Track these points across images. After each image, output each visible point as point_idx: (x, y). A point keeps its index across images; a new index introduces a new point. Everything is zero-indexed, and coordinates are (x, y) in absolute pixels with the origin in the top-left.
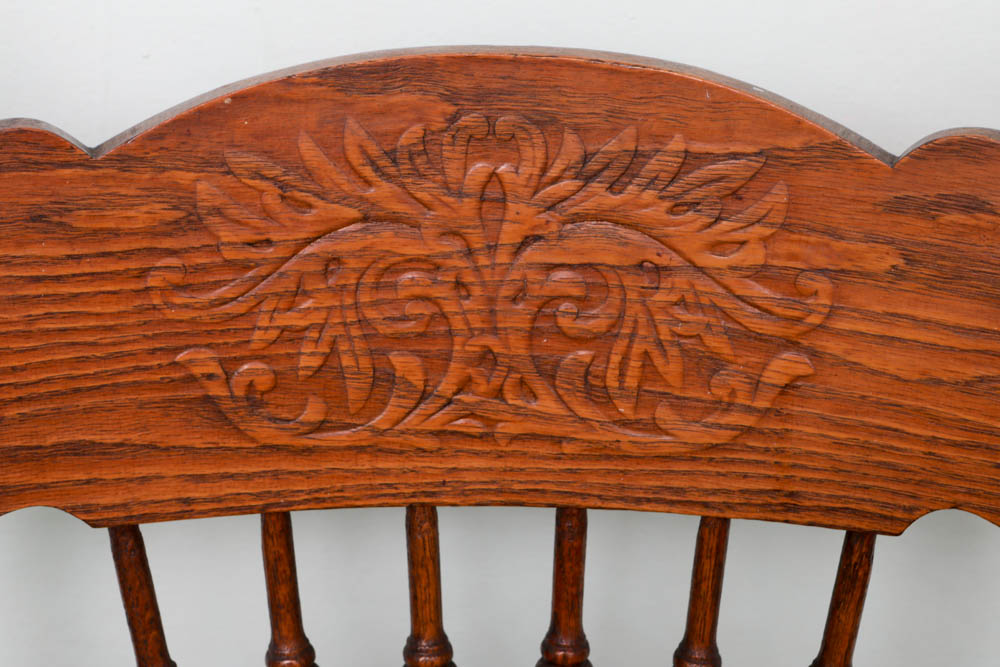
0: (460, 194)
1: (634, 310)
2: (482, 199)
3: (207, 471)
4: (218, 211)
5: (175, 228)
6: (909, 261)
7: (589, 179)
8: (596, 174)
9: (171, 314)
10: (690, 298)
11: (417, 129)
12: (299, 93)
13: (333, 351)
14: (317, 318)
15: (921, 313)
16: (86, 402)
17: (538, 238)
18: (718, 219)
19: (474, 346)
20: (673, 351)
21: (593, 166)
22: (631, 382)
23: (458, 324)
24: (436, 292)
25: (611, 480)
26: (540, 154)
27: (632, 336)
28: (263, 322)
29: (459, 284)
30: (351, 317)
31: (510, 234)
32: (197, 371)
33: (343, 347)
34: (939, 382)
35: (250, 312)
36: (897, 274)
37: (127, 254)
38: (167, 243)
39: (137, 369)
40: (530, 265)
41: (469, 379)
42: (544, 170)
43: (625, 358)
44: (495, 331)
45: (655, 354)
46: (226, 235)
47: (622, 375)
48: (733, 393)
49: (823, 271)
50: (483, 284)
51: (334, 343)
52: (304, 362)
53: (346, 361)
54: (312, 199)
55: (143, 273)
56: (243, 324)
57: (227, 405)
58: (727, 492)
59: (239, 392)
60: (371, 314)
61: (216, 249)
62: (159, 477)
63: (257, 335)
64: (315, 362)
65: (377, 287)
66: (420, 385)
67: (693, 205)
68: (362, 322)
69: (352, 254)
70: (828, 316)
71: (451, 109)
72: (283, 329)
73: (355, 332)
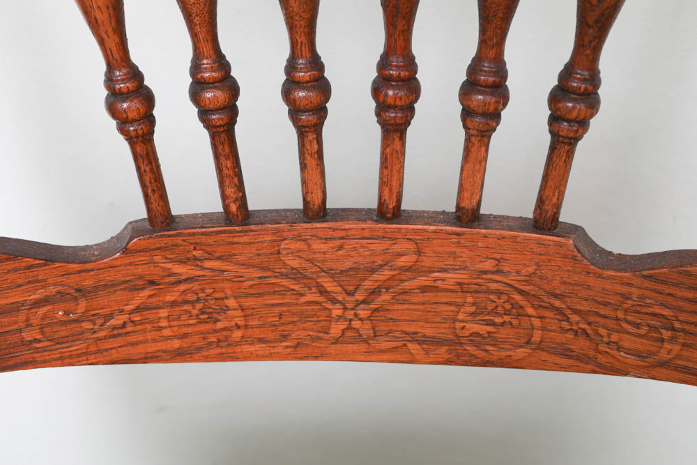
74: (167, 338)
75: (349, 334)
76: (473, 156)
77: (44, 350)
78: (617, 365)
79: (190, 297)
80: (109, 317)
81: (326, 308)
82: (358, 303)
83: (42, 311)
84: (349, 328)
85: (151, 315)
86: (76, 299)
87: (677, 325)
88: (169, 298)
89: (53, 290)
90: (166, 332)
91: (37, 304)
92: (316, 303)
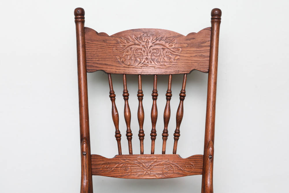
0: (144, 42)
1: (162, 53)
2: (146, 42)
3: (118, 69)
4: (120, 42)
5: (116, 44)
6: (188, 45)
7: (157, 40)
8: (158, 40)
9: (115, 52)
10: (167, 51)
11: (140, 36)
12: (128, 31)
13: (131, 57)
14: (130, 54)
15: (190, 50)
16: (107, 60)
17: (152, 46)
18: (170, 43)
19: (145, 57)
20: (166, 57)
21: (157, 39)
22: (162, 60)
23: (144, 55)
24: (142, 52)
25: (160, 71)
26: (152, 38)
27: (162, 56)
28: (124, 54)
29: (144, 51)
30: (133, 54)
31: (149, 46)
32: (117, 58)
33: (132, 57)
34: (192, 56)
35: (123, 53)
36: (187, 46)
37: (112, 46)
38: (116, 45)
39: (112, 57)
40: (151, 49)
41: (145, 61)
42: (152, 40)
43: (161, 58)
44: (147, 56)
45: (164, 58)
46: (121, 45)
47: (161, 60)
48: (172, 61)
49: (180, 47)
50: (146, 51)
51: (131, 56)
52: (128, 58)
53: (132, 58)
54: (129, 42)
55: (113, 48)
56: (122, 54)
57: (120, 62)
58: (172, 71)
59: (121, 61)
60: (135, 54)
61: (120, 46)
62: (113, 69)
63: (124, 55)
64: (129, 58)
65: (136, 51)
66: (140, 61)
67: (167, 42)
68: (134, 54)
69: (133, 47)
70: (181, 52)
71: (143, 34)
72: (126, 55)
73: (133, 55)
74: (120, 173)
75: (147, 173)
76: (164, 142)
77: (102, 172)
78: (186, 174)
79: (123, 166)
80: (112, 168)
81: (144, 169)
82: (148, 168)
83: (103, 165)
84: (147, 172)
85: (118, 169)
86: (108, 164)
87: (193, 165)
88: (121, 166)
89: (105, 162)
90: (120, 172)
91: (103, 164)
92: (142, 168)
